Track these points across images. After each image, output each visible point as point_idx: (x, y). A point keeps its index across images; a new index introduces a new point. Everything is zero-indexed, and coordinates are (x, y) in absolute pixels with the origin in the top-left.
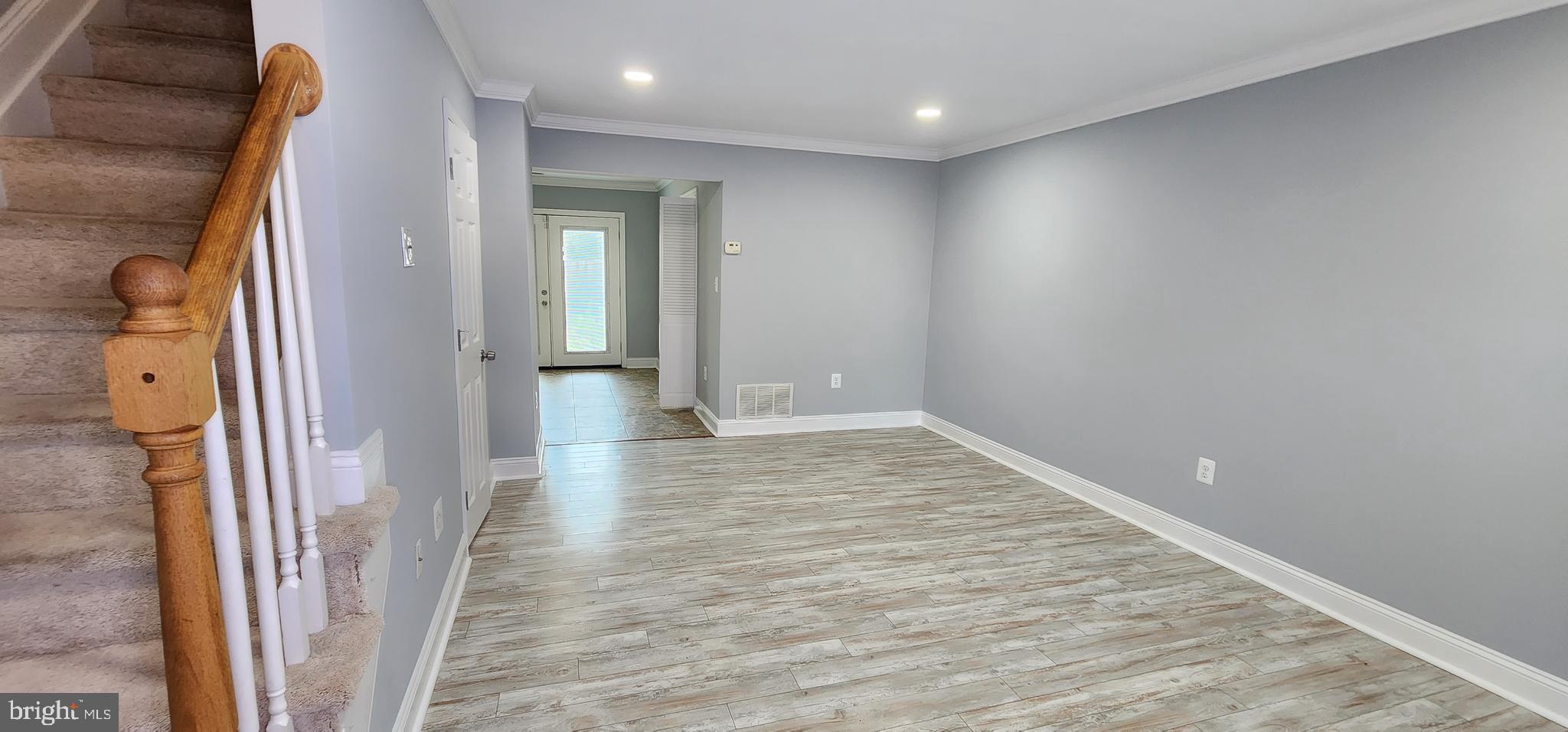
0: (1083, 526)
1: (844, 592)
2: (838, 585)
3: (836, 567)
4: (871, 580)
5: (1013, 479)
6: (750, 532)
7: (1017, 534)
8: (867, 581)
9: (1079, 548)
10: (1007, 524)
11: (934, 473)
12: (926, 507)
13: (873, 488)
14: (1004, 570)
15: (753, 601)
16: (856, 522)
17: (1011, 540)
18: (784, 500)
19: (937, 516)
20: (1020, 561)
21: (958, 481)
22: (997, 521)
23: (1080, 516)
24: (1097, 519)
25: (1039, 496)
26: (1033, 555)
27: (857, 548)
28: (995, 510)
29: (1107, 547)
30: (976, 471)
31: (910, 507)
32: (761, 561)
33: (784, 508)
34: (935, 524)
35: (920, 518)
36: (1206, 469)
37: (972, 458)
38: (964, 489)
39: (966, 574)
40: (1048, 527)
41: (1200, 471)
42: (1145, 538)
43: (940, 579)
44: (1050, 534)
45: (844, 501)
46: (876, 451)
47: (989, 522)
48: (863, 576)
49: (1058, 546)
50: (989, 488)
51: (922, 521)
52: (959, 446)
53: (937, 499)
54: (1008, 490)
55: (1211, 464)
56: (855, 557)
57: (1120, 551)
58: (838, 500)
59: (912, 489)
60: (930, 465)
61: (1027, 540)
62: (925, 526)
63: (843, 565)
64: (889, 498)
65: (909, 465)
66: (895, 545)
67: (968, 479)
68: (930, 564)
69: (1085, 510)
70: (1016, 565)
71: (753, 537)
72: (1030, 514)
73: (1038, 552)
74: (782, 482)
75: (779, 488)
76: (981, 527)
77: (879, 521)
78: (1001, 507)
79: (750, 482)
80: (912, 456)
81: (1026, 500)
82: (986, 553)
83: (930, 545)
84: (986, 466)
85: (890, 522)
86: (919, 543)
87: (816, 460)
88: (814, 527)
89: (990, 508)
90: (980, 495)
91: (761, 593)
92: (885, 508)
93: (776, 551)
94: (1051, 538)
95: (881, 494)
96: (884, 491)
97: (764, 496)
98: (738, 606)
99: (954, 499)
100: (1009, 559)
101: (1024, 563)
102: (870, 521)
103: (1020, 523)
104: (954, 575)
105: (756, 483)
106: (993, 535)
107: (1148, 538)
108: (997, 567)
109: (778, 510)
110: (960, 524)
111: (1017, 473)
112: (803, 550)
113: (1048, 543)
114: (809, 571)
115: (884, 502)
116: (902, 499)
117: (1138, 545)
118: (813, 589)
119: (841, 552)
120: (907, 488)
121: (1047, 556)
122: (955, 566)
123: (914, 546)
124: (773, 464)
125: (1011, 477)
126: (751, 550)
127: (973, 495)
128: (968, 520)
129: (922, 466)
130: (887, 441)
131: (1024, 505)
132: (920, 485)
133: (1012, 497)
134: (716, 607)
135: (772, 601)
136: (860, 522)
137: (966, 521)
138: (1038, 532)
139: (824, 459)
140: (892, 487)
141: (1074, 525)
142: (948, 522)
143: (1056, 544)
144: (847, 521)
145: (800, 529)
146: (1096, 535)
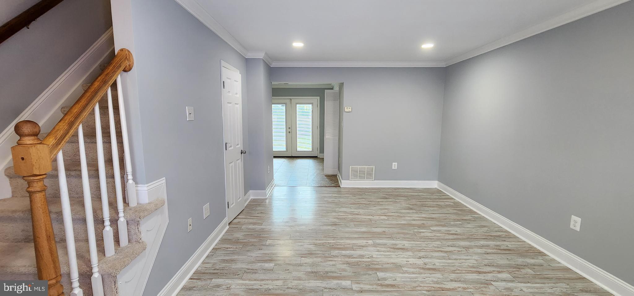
0: (503, 245)
1: (363, 260)
2: (362, 256)
3: (364, 248)
4: (378, 256)
5: (474, 217)
6: (335, 229)
7: (463, 244)
8: (376, 257)
9: (495, 256)
10: (460, 239)
11: (433, 210)
12: (422, 226)
13: (400, 214)
14: (448, 261)
15: (322, 258)
16: (384, 229)
17: (459, 247)
18: (357, 216)
19: (425, 231)
20: (458, 257)
21: (444, 215)
22: (455, 237)
23: (504, 239)
24: (514, 242)
25: (484, 226)
26: (467, 256)
27: (378, 241)
28: (457, 231)
29: (513, 257)
30: (455, 211)
31: (413, 225)
32: (334, 241)
33: (355, 220)
34: (422, 234)
35: (416, 230)
36: (576, 222)
37: (457, 205)
38: (445, 219)
39: (426, 260)
40: (482, 242)
41: (572, 223)
42: (539, 255)
43: (412, 261)
44: (482, 247)
45: (383, 219)
46: (408, 198)
47: (451, 237)
48: (375, 254)
49: (484, 253)
50: (458, 220)
51: (416, 232)
52: (452, 199)
53: (430, 223)
54: (468, 222)
55: (579, 220)
56: (375, 245)
57: (520, 261)
58: (381, 218)
59: (418, 217)
60: (433, 207)
61: (467, 248)
62: (417, 235)
63: (368, 248)
64: (404, 220)
65: (422, 206)
66: (398, 242)
67: (450, 215)
68: (411, 253)
69: (509, 236)
70: (455, 259)
71: (335, 231)
72: (475, 235)
73: (471, 255)
74: (359, 208)
75: (356, 211)
76: (445, 238)
77: (395, 230)
78: (461, 230)
79: (346, 207)
80: (425, 201)
81: (476, 228)
82: (442, 251)
83: (414, 244)
84: (462, 209)
85: (400, 231)
86: (409, 242)
87: (379, 200)
88: (364, 229)
89: (453, 230)
90: (452, 223)
91: (327, 255)
92: (402, 224)
93: (342, 238)
94: (482, 248)
95: (402, 218)
96: (404, 217)
97: (349, 214)
98: (315, 259)
99: (437, 223)
100: (453, 256)
101: (460, 259)
102: (391, 230)
103: (468, 239)
104: (420, 260)
105: (348, 208)
106: (450, 243)
107: (541, 256)
108: (444, 259)
109: (352, 220)
110: (435, 236)
111: (478, 214)
112: (354, 239)
113: (479, 251)
114: (352, 249)
115: (402, 221)
116: (411, 221)
117: (533, 259)
118: (349, 257)
119: (370, 242)
120: (415, 216)
121: (476, 257)
122: (422, 256)
123: (407, 244)
124: (359, 200)
125: (474, 216)
126: (332, 236)
127: (449, 223)
128: (441, 235)
129: (428, 206)
130: (416, 194)
131: (474, 230)
132: (424, 215)
133: (469, 226)
134: (306, 258)
135: (330, 259)
136: (387, 230)
137: (439, 235)
138: (476, 245)
139: (383, 200)
140: (409, 215)
141: (498, 243)
142: (429, 234)
143: (484, 252)
144: (380, 228)
145: (358, 230)
146: (509, 250)
